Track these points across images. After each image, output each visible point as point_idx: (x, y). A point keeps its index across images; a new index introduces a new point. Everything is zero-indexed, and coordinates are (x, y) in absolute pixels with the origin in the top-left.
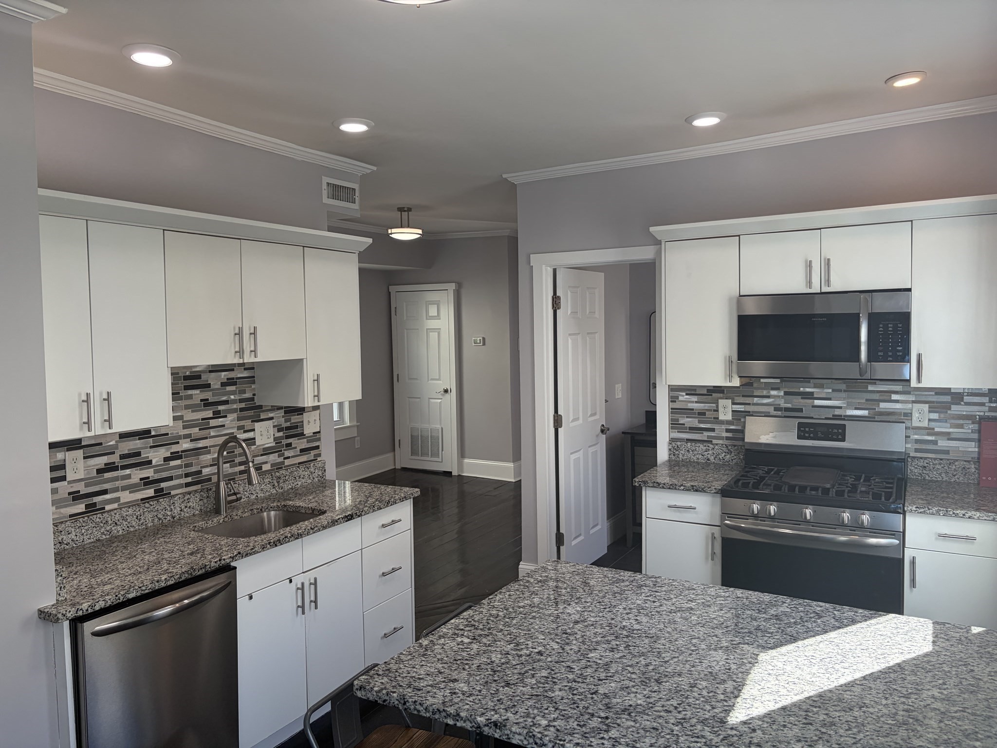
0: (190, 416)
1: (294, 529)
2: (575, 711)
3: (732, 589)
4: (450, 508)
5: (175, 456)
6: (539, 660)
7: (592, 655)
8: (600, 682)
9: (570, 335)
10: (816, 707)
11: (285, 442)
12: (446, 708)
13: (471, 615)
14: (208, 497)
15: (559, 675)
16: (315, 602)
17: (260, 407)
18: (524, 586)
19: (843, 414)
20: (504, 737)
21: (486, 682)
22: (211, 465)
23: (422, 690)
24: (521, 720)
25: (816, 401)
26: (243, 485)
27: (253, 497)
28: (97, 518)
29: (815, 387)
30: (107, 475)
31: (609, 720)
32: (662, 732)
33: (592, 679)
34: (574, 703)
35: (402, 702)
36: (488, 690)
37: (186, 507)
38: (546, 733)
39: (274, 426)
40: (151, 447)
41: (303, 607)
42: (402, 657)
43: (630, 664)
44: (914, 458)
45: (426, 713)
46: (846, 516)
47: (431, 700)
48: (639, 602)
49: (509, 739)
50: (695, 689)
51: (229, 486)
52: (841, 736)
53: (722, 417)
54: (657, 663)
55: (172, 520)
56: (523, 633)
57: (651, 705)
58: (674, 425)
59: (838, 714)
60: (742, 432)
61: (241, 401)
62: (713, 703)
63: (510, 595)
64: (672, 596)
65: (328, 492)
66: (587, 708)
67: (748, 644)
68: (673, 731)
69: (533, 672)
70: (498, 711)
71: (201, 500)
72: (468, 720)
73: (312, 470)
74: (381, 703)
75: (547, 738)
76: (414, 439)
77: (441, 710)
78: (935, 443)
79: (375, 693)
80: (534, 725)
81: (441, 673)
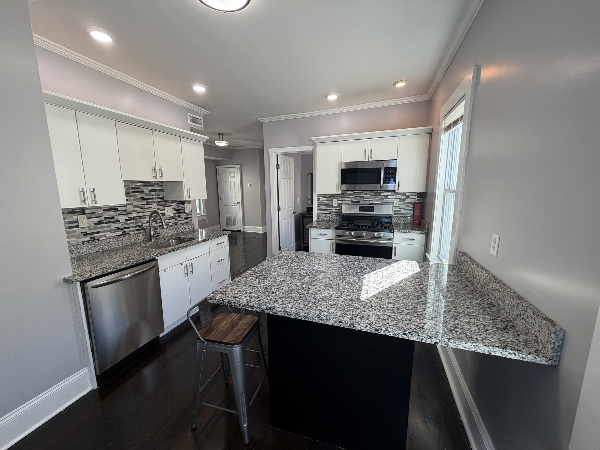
0: (136, 203)
1: (182, 245)
2: (302, 301)
3: (348, 256)
4: (240, 242)
5: (130, 219)
6: (284, 283)
7: (304, 280)
8: (309, 289)
9: (283, 179)
10: (390, 291)
11: (177, 215)
12: (248, 304)
13: (255, 269)
14: (146, 235)
15: (293, 288)
16: (192, 272)
17: (167, 201)
18: (274, 258)
19: (373, 203)
20: (274, 313)
21: (264, 293)
22: (147, 223)
23: (237, 297)
24: (281, 306)
25: (364, 199)
26: (161, 230)
27: (166, 235)
28: (96, 243)
29: (364, 194)
30: (99, 226)
31: (316, 303)
32: (338, 305)
33: (306, 289)
34: (301, 298)
35: (229, 303)
36: (265, 295)
37: (137, 239)
38: (292, 310)
39: (173, 209)
40: (119, 215)
41: (187, 274)
42: (228, 286)
43: (319, 282)
44: (394, 216)
45: (239, 307)
46: (376, 234)
47: (242, 301)
48: (317, 261)
49: (276, 314)
50: (345, 289)
51: (155, 231)
52: (403, 301)
53: (334, 205)
54: (329, 281)
55: (131, 244)
56: (276, 274)
57: (331, 296)
58: (319, 208)
59: (398, 293)
60: (341, 210)
61: (158, 198)
62: (354, 293)
63: (269, 262)
64: (328, 259)
65: (196, 233)
66: (306, 299)
67: (359, 272)
68: (341, 305)
69: (282, 288)
70: (270, 303)
71: (143, 236)
72: (258, 308)
73: (189, 225)
74: (220, 304)
75: (293, 312)
76: (227, 220)
77: (246, 305)
78: (400, 211)
79: (217, 301)
80: (286, 307)
81: (245, 291)
